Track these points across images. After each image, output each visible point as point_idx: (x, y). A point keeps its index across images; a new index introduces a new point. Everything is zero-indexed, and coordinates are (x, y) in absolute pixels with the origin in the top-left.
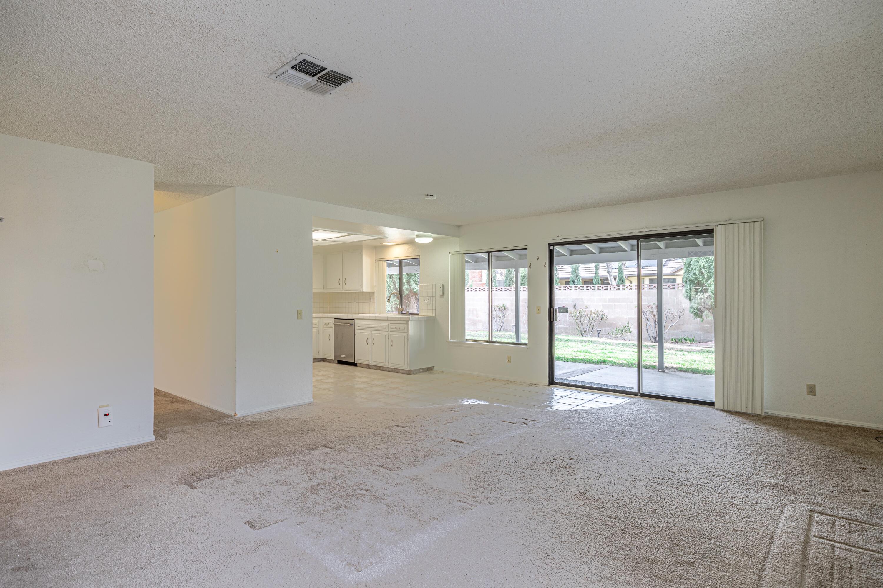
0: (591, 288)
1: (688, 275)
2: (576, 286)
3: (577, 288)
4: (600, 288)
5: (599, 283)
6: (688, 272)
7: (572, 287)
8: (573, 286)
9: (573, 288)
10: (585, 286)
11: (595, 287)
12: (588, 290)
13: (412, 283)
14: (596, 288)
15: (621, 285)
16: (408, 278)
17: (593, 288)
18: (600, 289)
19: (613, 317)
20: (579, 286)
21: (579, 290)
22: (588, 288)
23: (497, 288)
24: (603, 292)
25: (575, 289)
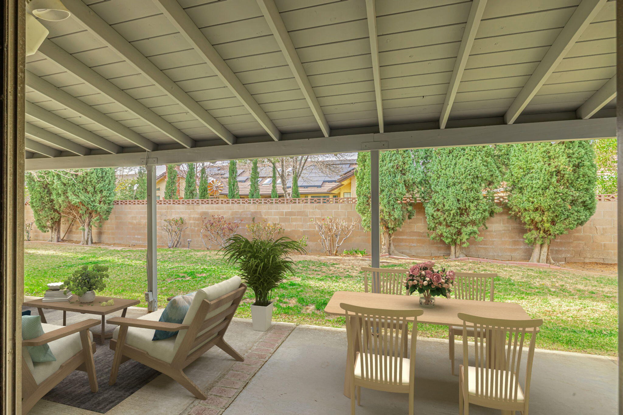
0: (269, 201)
1: (361, 188)
2: (254, 199)
3: (255, 202)
4: (278, 201)
5: (276, 196)
6: (362, 186)
7: (250, 200)
8: (252, 199)
9: (252, 202)
10: (263, 199)
11: (272, 200)
12: (266, 203)
13: (69, 194)
14: (274, 201)
15: (297, 199)
16: (65, 189)
17: (271, 201)
18: (278, 203)
19: (289, 230)
20: (257, 199)
21: (257, 203)
22: (266, 201)
23: (174, 201)
24: (279, 205)
25: (253, 203)
